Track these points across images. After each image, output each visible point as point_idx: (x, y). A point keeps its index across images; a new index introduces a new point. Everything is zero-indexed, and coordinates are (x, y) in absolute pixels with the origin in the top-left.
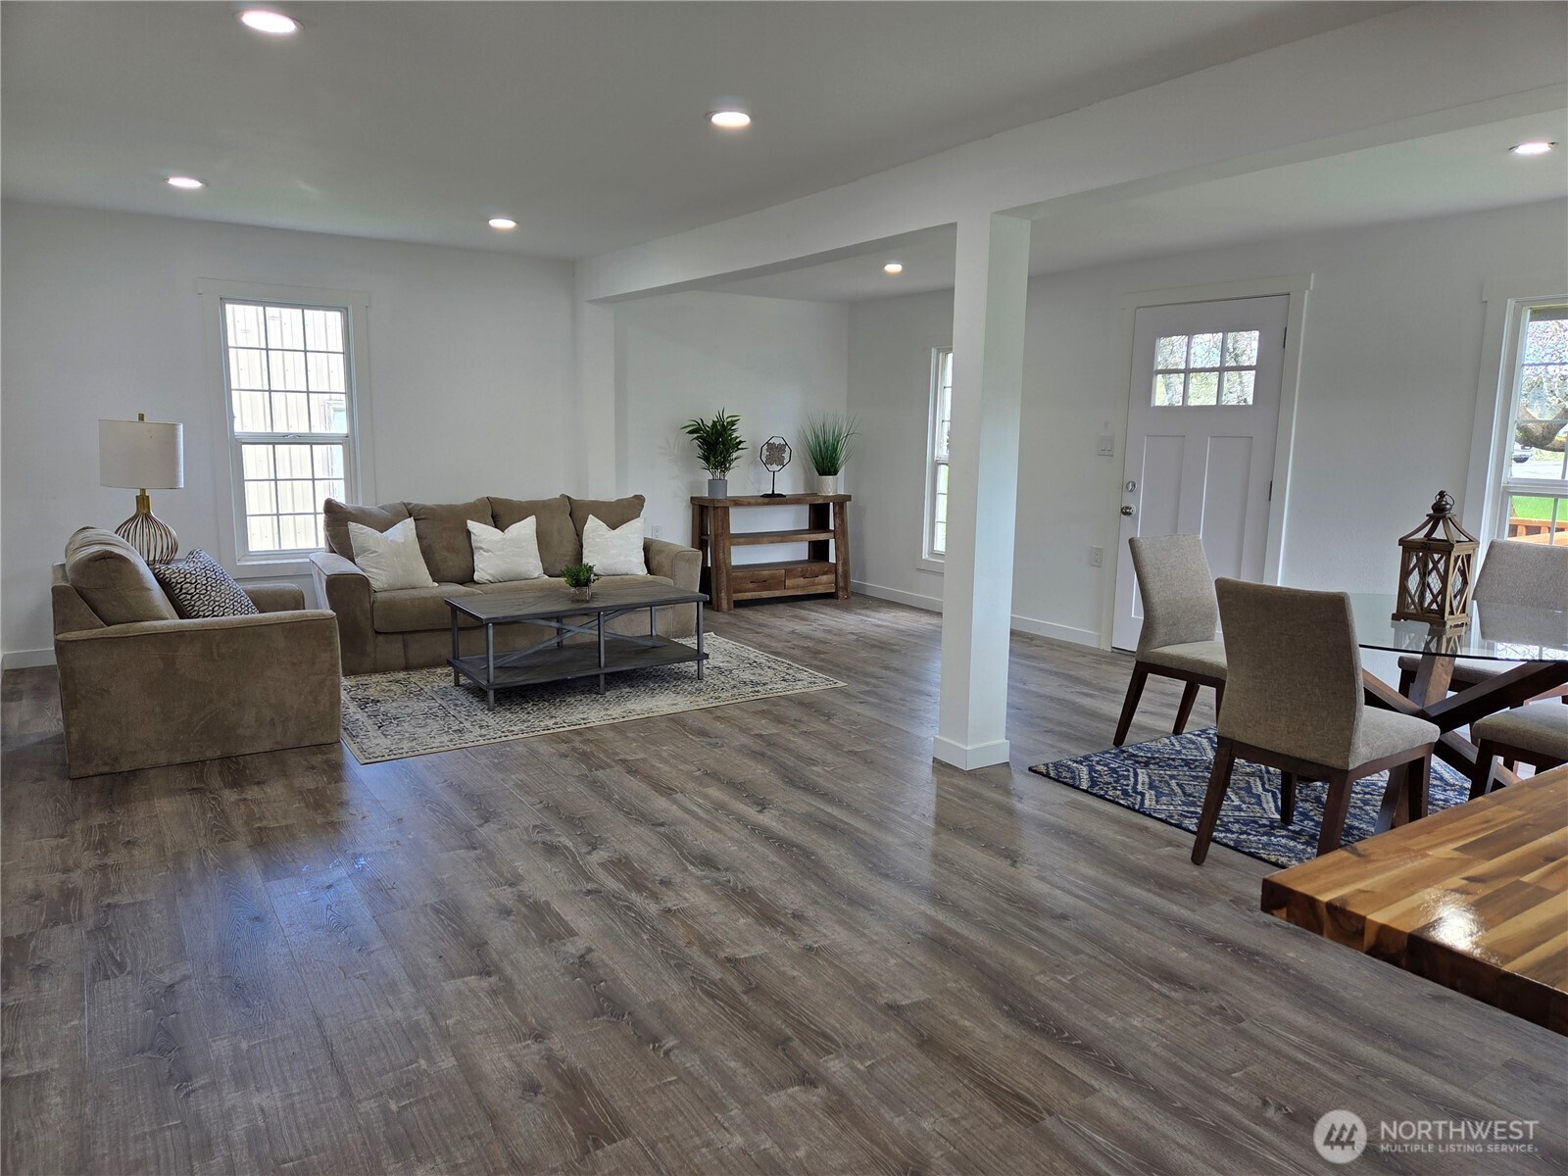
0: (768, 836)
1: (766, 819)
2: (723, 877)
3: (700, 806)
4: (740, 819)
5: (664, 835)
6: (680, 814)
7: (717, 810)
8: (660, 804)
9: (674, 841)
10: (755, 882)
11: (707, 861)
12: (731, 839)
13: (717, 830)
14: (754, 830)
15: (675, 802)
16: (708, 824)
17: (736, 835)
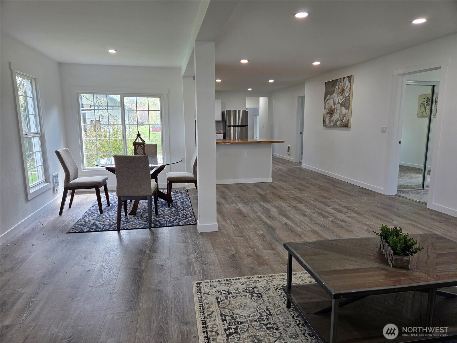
0: (288, 218)
1: (286, 221)
2: (301, 212)
3: (304, 226)
4: (293, 222)
5: (315, 221)
6: (310, 225)
7: (299, 225)
8: (316, 228)
9: (312, 219)
10: (295, 211)
11: (304, 215)
12: (298, 218)
13: (300, 220)
14: (291, 219)
15: (311, 228)
16: (303, 222)
17: (296, 219)
